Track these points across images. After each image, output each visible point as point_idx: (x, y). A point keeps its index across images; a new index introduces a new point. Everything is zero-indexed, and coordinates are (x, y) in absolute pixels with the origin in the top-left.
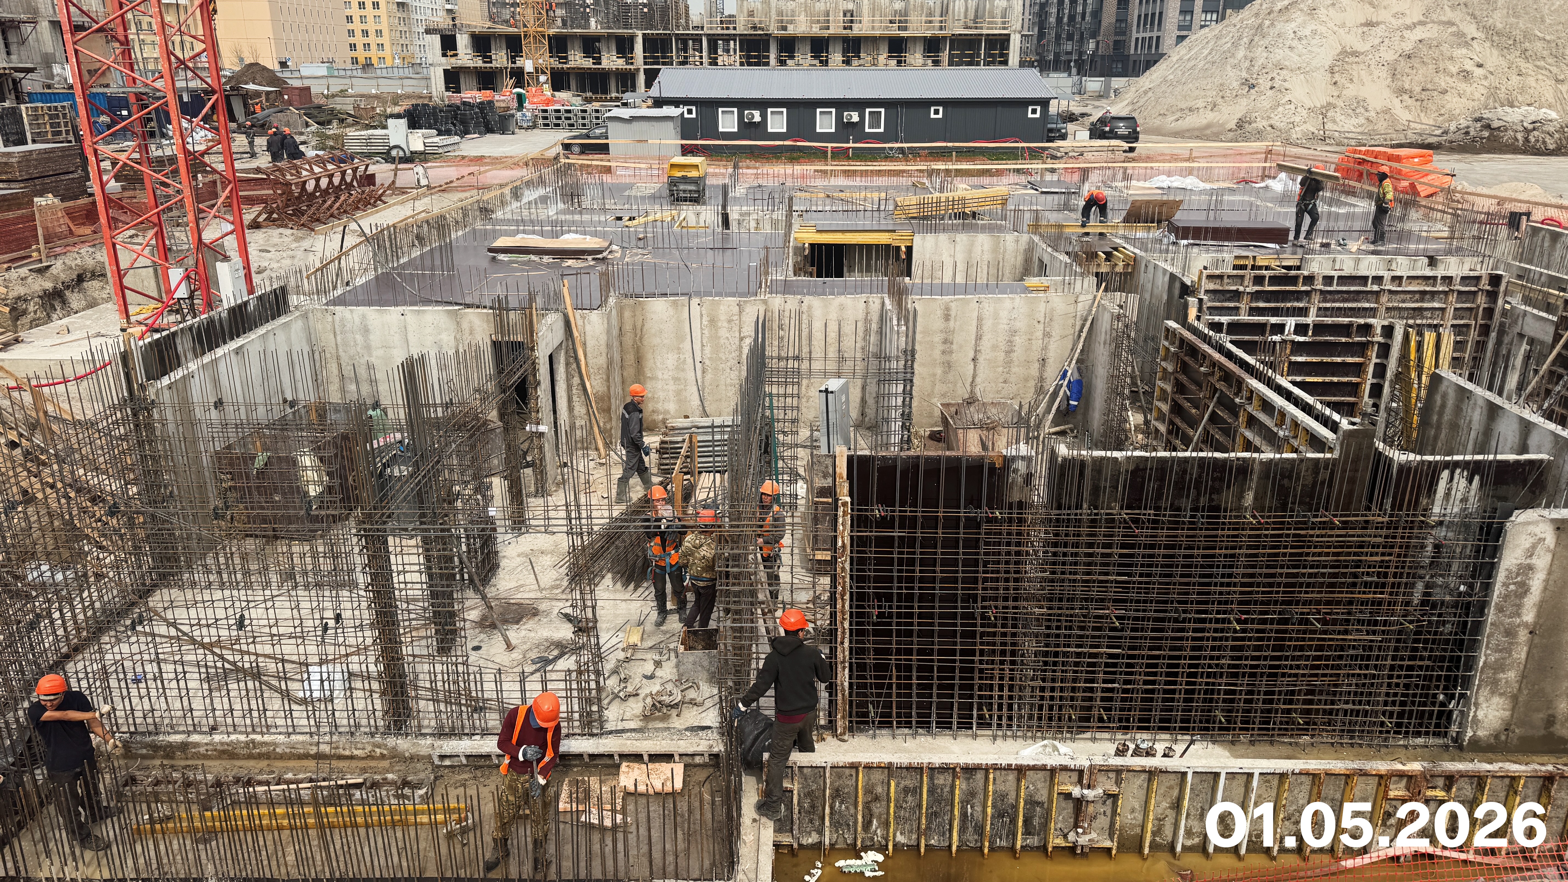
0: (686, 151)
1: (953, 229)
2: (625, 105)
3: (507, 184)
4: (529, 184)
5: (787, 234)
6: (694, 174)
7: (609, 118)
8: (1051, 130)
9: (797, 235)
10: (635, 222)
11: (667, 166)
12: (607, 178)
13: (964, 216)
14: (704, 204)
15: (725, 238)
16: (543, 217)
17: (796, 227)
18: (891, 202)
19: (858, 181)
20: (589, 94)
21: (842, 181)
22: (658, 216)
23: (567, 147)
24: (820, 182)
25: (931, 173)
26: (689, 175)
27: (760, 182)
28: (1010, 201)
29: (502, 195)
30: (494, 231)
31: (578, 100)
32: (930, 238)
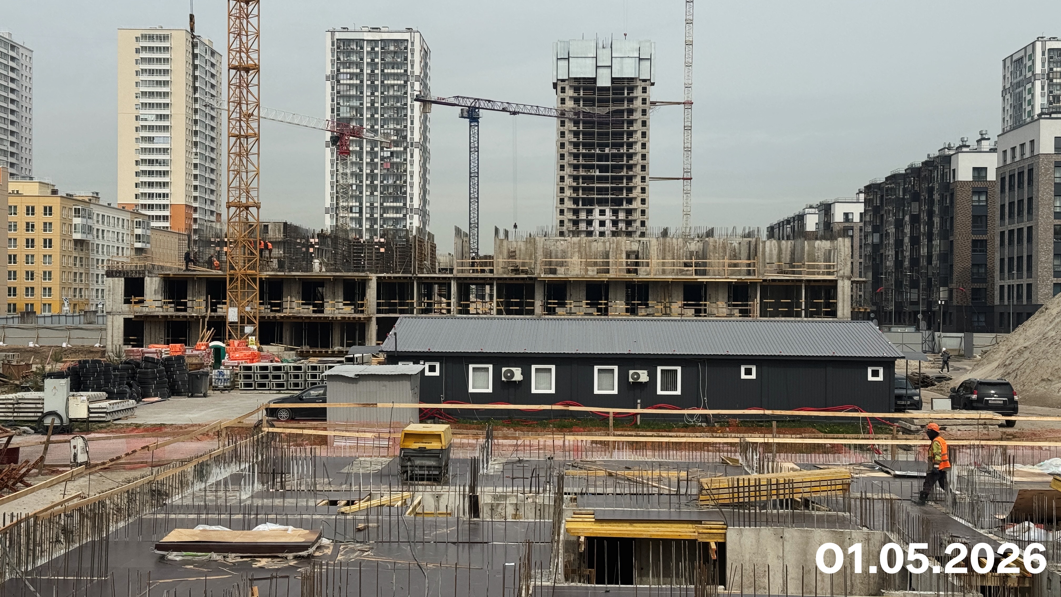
0: (425, 416)
1: (779, 521)
2: (351, 360)
3: (190, 460)
4: (220, 460)
5: (556, 526)
6: (434, 445)
7: (331, 377)
8: (899, 397)
9: (569, 526)
10: (355, 507)
11: (399, 435)
12: (321, 452)
13: (794, 504)
14: (447, 483)
15: (473, 528)
16: (233, 501)
17: (567, 516)
18: (695, 483)
19: (649, 456)
20: (305, 348)
21: (626, 456)
22: (385, 499)
23: (272, 412)
24: (599, 457)
25: (745, 447)
26: (428, 446)
27: (521, 455)
28: (853, 486)
29: (183, 474)
30: (167, 521)
31: (292, 355)
32: (749, 533)
